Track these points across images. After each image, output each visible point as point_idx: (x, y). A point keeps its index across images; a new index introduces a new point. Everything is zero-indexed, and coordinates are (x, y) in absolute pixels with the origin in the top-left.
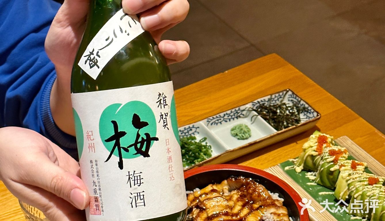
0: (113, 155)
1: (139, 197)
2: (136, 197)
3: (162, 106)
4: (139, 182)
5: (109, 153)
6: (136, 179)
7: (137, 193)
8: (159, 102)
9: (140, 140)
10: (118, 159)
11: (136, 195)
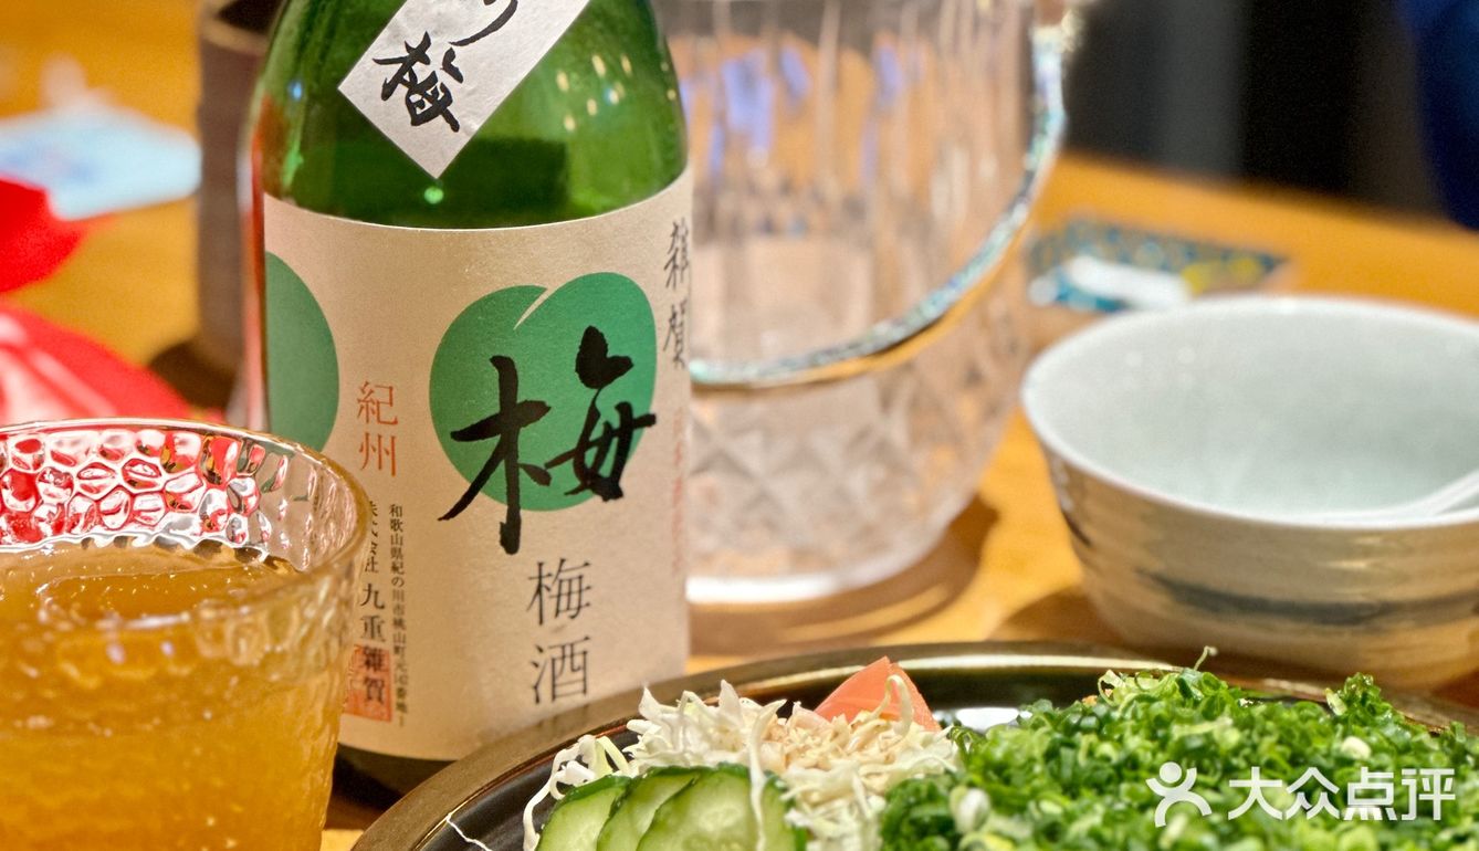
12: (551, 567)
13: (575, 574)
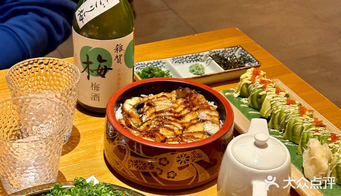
0: (85, 71)
1: (96, 96)
2: (95, 96)
3: (119, 51)
4: (97, 89)
5: (83, 69)
6: (96, 87)
7: (96, 94)
8: (116, 50)
9: (100, 68)
10: (87, 74)
11: (95, 95)
12: (94, 83)
13: (97, 85)
